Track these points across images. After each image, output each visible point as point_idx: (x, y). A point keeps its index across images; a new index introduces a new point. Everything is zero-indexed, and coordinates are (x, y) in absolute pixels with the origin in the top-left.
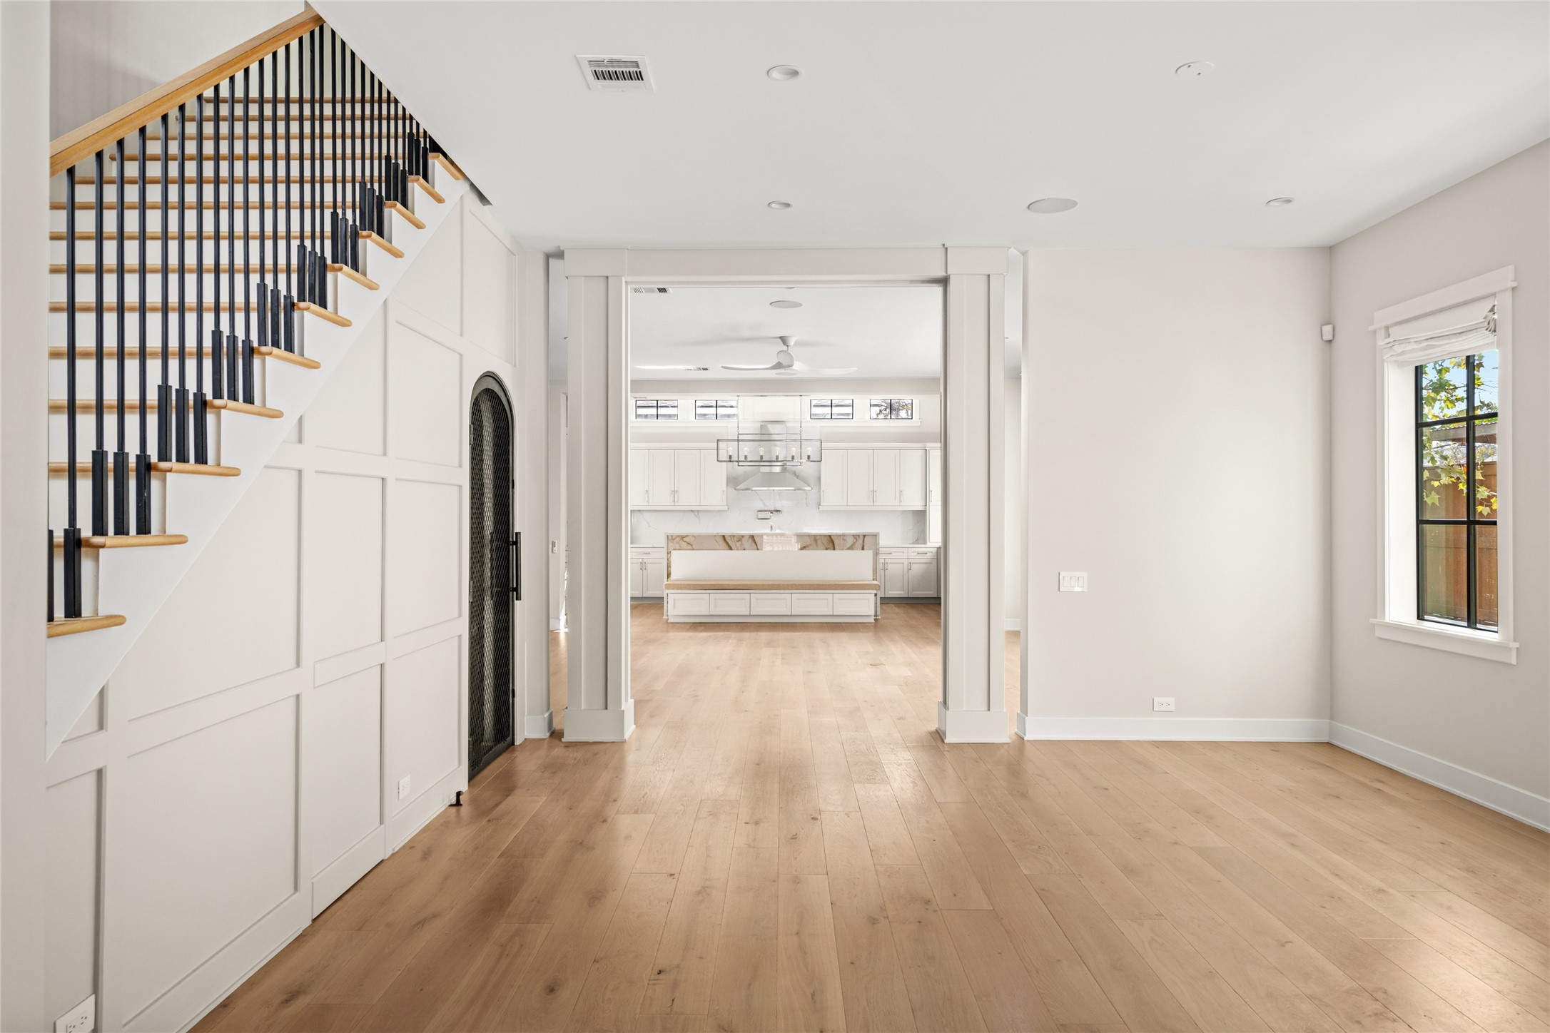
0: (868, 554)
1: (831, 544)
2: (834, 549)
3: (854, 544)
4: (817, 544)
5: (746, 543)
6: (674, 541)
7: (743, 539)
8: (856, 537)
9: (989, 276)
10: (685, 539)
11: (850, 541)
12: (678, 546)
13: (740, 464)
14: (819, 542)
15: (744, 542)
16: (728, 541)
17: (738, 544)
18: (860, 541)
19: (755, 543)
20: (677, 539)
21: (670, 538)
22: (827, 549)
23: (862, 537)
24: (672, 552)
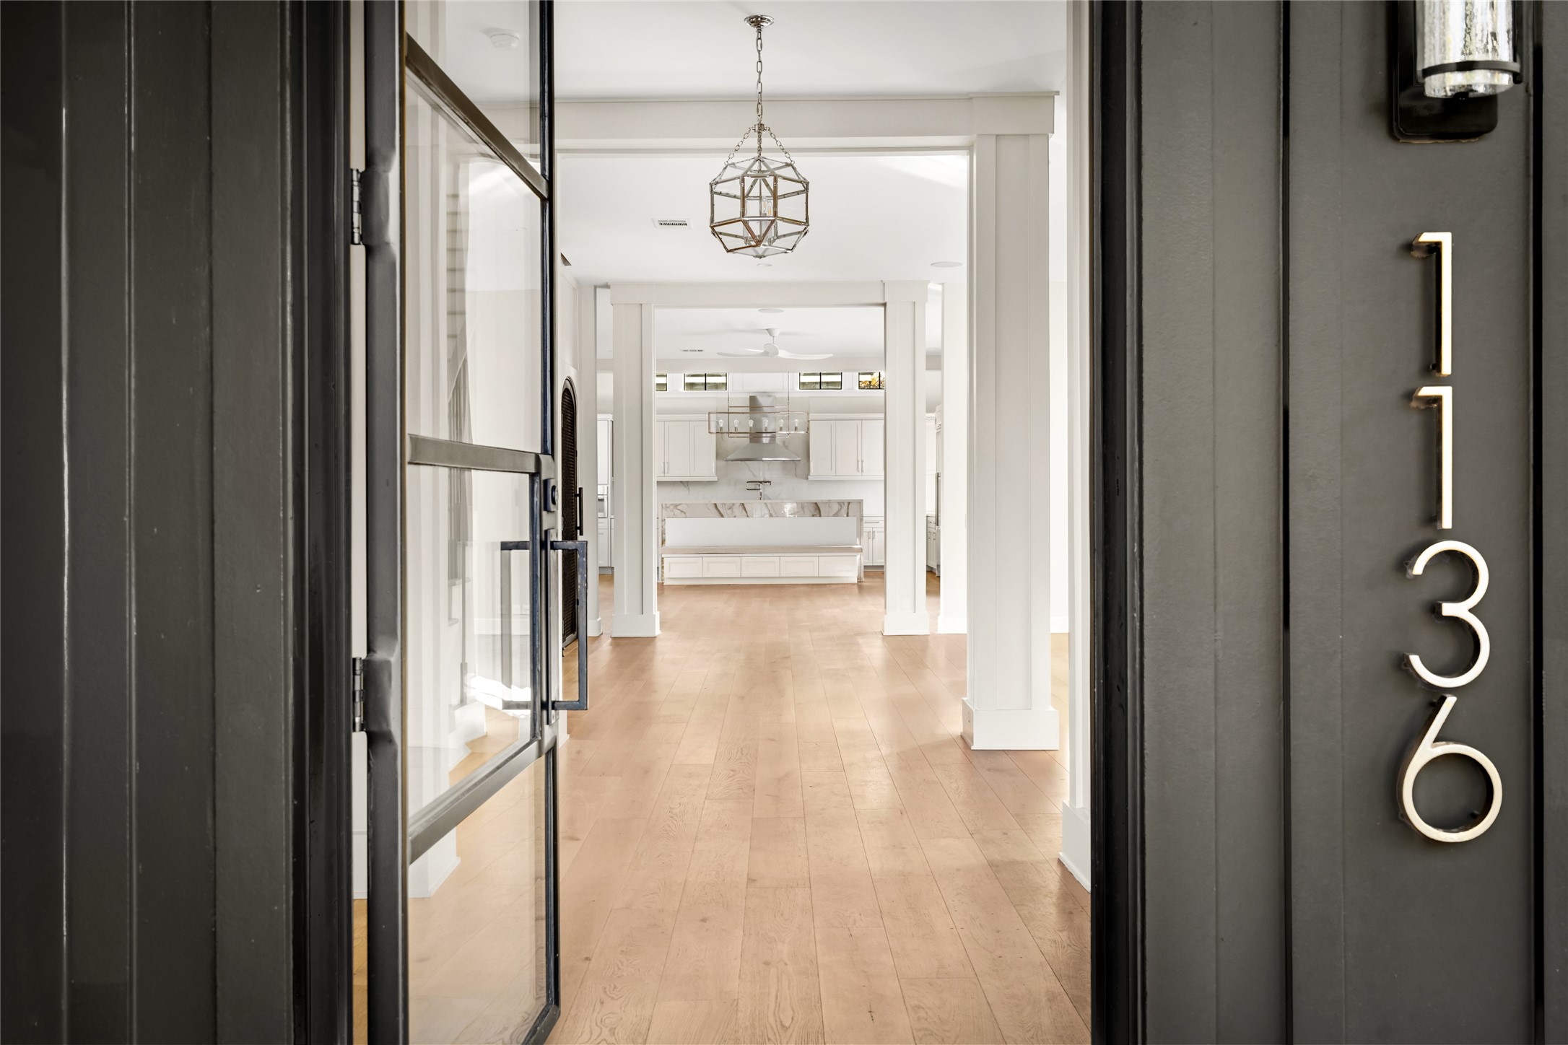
0: (853, 520)
1: (817, 511)
2: (820, 516)
3: (839, 510)
4: (804, 511)
5: (738, 510)
6: (668, 510)
7: (734, 507)
8: (841, 503)
9: (914, 303)
10: (678, 507)
11: (835, 508)
12: (672, 514)
13: (731, 435)
14: (806, 509)
15: (734, 510)
16: (720, 509)
17: (729, 512)
18: (845, 508)
19: (745, 510)
20: (672, 507)
21: (664, 506)
22: (813, 516)
23: (846, 504)
24: (666, 519)
